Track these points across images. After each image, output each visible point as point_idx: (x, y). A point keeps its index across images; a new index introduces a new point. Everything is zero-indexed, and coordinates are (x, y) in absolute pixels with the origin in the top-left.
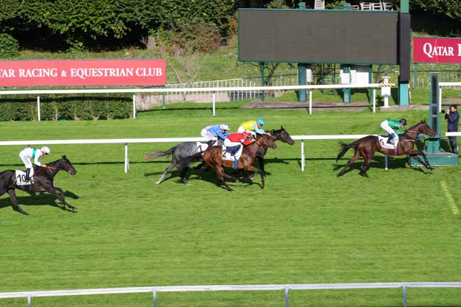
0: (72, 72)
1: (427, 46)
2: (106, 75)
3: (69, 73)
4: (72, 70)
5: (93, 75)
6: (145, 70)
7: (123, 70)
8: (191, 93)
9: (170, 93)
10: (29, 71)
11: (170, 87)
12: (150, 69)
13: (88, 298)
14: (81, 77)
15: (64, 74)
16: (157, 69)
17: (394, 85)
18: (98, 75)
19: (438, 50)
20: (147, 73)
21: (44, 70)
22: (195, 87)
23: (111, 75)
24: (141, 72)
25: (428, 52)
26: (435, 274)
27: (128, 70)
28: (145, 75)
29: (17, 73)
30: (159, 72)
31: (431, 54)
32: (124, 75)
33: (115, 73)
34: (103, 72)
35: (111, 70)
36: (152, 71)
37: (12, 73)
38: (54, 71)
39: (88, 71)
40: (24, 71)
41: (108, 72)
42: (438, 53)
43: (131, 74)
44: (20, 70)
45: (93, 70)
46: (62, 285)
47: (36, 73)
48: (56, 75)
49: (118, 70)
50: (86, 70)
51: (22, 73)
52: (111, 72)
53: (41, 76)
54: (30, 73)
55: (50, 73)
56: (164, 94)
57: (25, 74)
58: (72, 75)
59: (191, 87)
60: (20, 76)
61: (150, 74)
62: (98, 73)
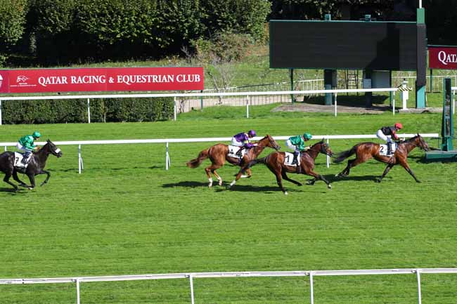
0: (119, 79)
1: (442, 54)
2: (149, 81)
3: (116, 80)
4: (119, 77)
5: (138, 81)
6: (184, 76)
7: (164, 77)
8: (227, 97)
9: (207, 97)
10: (80, 78)
11: (208, 92)
12: (189, 76)
13: (132, 284)
14: (127, 83)
15: (111, 80)
16: (196, 76)
17: (411, 89)
18: (142, 81)
19: (451, 58)
20: (187, 78)
21: (94, 77)
22: (231, 91)
23: (154, 81)
24: (181, 78)
25: (442, 59)
26: (447, 260)
27: (169, 76)
28: (184, 81)
29: (69, 80)
30: (197, 78)
31: (445, 61)
32: (166, 81)
33: (158, 79)
34: (147, 78)
35: (154, 76)
36: (191, 77)
37: (64, 80)
38: (103, 78)
39: (133, 77)
40: (75, 78)
41: (152, 79)
42: (452, 60)
43: (172, 80)
44: (72, 77)
45: (138, 76)
46: (108, 271)
47: (87, 80)
48: (104, 81)
49: (160, 76)
50: (131, 76)
51: (73, 80)
52: (154, 79)
53: (90, 82)
54: (81, 80)
55: (98, 79)
56: (202, 98)
57: (76, 81)
58: (119, 82)
59: (227, 91)
60: (72, 82)
61: (189, 80)
62: (142, 79)
